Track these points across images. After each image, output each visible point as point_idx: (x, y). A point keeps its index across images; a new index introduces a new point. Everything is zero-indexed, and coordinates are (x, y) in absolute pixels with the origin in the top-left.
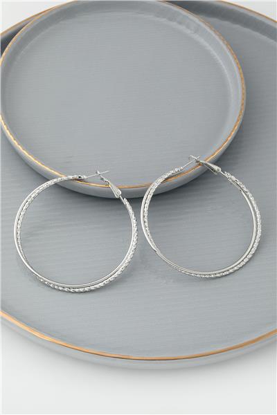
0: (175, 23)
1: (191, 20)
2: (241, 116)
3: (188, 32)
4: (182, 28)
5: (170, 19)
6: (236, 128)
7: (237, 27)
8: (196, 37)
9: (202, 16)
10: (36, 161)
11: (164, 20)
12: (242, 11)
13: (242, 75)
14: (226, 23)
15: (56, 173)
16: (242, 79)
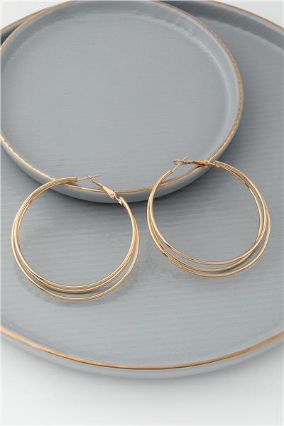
0: (173, 25)
1: (190, 22)
2: (238, 121)
3: (186, 34)
4: (180, 30)
5: (169, 21)
6: (232, 133)
7: (238, 30)
8: (195, 39)
9: (201, 19)
10: (27, 164)
11: (161, 22)
12: (241, 13)
13: (240, 79)
14: (226, 26)
15: (47, 176)
16: (239, 83)
